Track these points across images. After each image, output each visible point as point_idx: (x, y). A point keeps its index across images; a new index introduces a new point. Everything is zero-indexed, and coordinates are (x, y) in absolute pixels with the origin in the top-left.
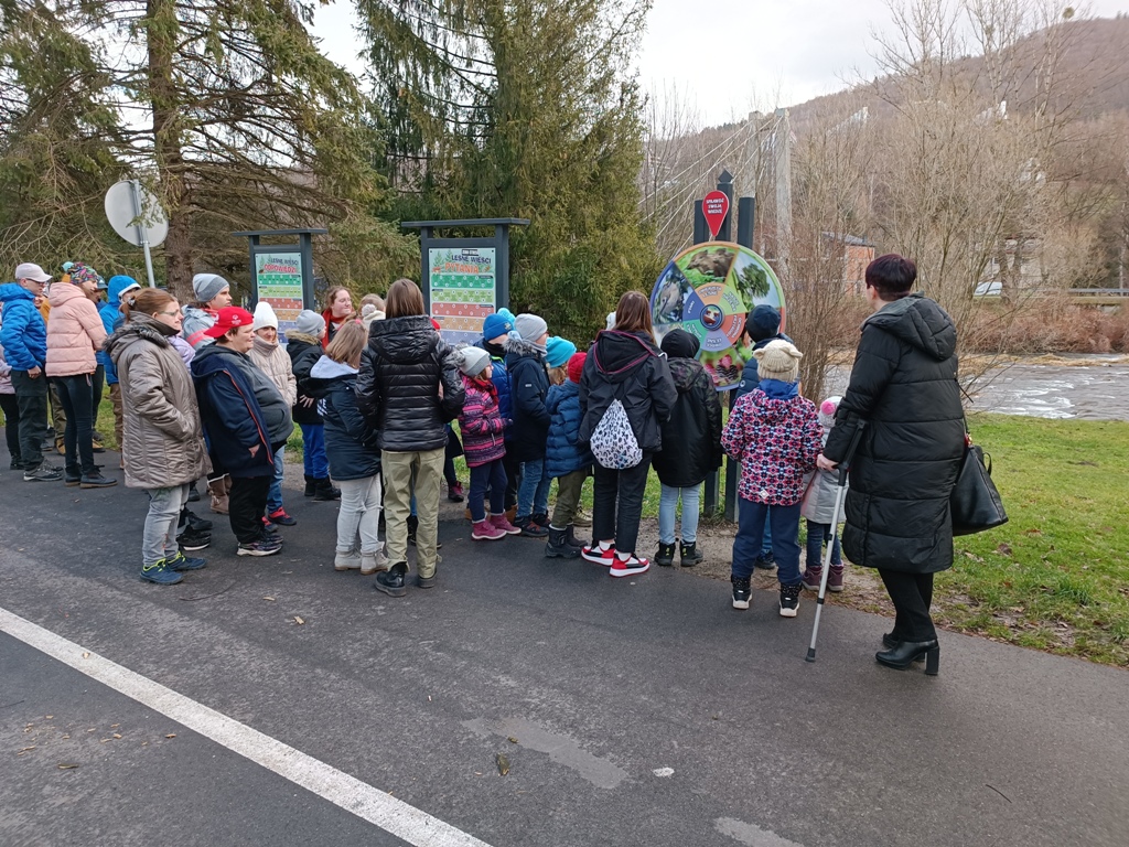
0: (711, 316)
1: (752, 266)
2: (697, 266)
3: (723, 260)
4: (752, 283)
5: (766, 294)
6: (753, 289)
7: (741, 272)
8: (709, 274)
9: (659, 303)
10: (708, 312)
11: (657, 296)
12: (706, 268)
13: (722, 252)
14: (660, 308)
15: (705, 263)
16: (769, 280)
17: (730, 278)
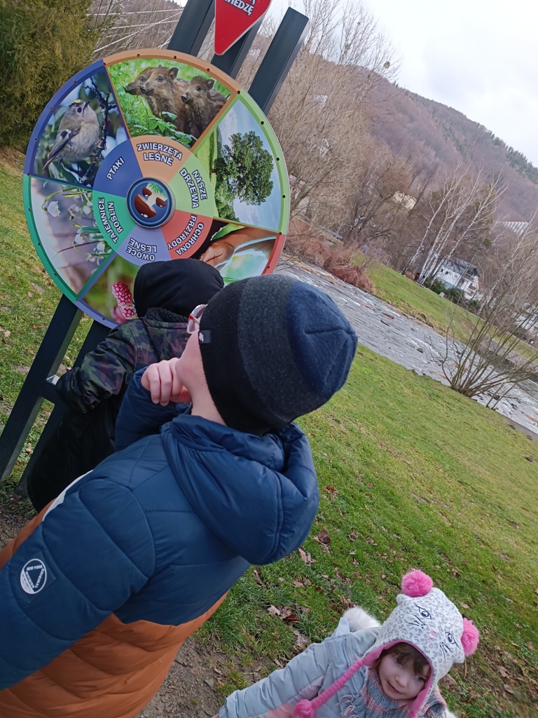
0: (150, 202)
1: (252, 137)
2: (148, 93)
3: (201, 102)
4: (242, 169)
5: (261, 199)
6: (241, 182)
7: (227, 141)
8: (167, 119)
9: (54, 136)
10: (146, 193)
11: (52, 121)
12: (164, 104)
13: (204, 85)
14: (54, 146)
15: (165, 93)
16: (274, 177)
17: (204, 145)
